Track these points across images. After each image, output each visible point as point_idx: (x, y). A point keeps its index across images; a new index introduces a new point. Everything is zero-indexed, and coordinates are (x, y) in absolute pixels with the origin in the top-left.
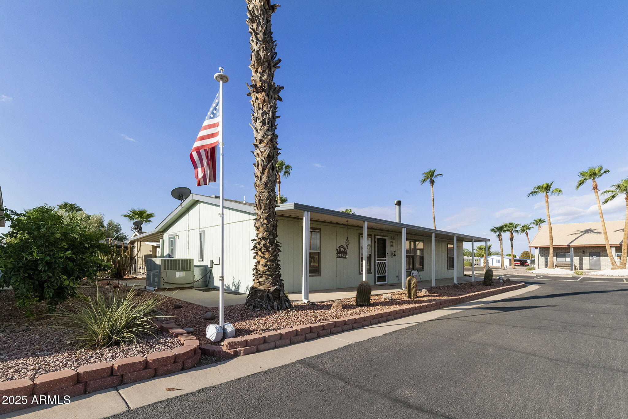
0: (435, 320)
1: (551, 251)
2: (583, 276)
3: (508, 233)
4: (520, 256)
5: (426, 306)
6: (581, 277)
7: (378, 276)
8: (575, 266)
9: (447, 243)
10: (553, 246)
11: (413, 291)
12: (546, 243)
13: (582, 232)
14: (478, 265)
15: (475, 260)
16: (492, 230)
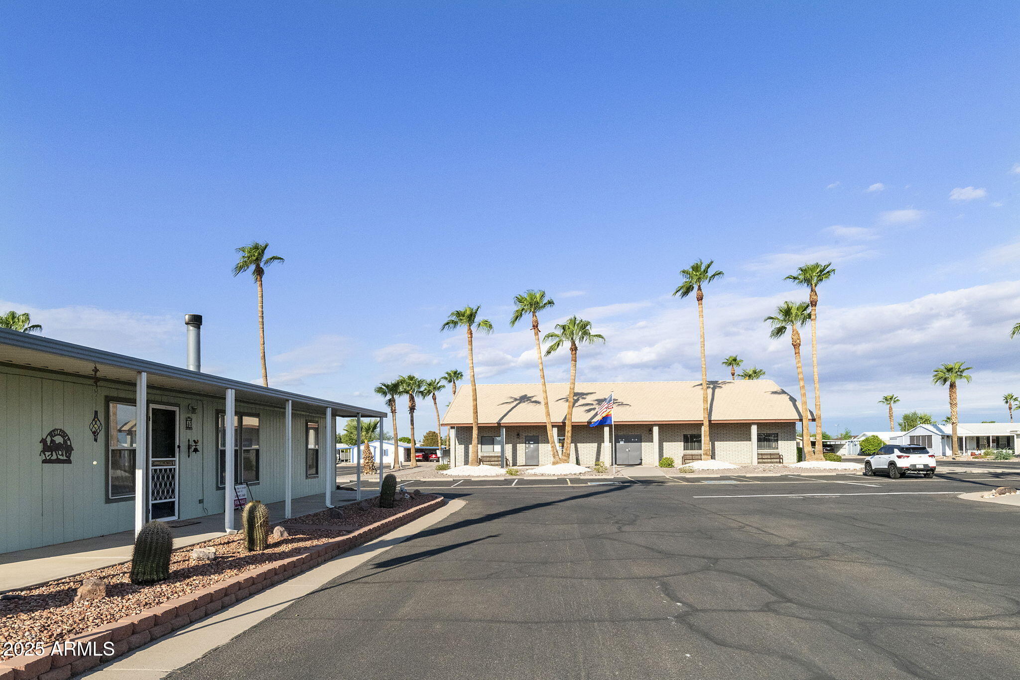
0: (322, 590)
1: (475, 432)
2: (518, 477)
3: (406, 398)
4: (422, 441)
5: (295, 564)
6: (515, 479)
7: (155, 504)
8: (507, 460)
9: (306, 420)
10: (478, 424)
11: (259, 534)
12: (466, 418)
13: (516, 400)
14: (346, 461)
15: (343, 451)
16: (380, 390)
